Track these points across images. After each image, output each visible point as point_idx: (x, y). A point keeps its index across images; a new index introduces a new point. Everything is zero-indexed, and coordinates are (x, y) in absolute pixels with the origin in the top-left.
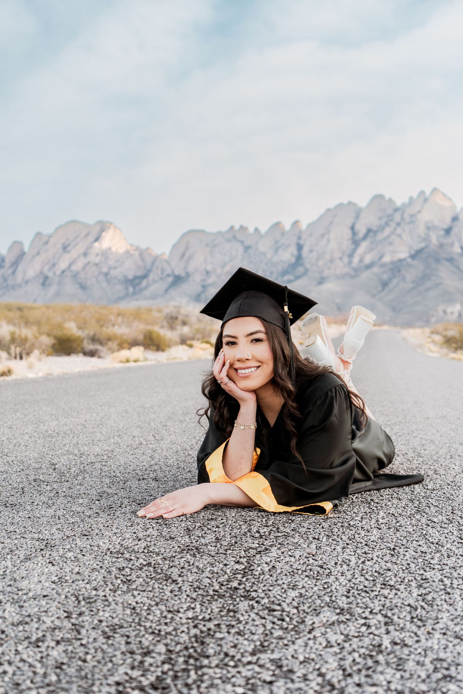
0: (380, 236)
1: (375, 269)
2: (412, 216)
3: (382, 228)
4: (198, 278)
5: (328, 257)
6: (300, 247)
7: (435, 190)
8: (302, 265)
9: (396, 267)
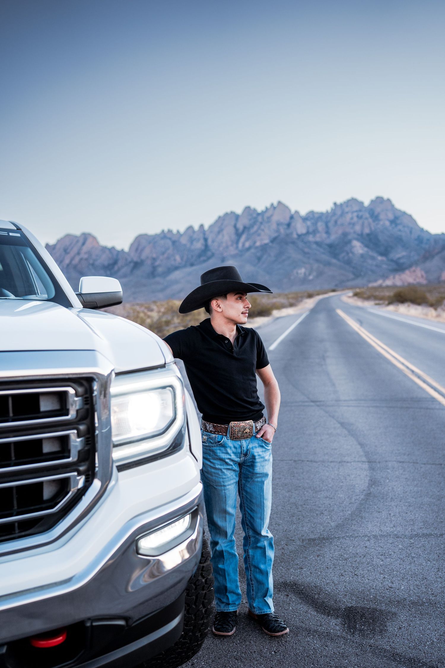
0: (253, 230)
1: (253, 250)
2: (268, 218)
3: (252, 226)
4: (149, 262)
5: (224, 245)
7: (279, 203)
8: (209, 250)
9: (264, 248)
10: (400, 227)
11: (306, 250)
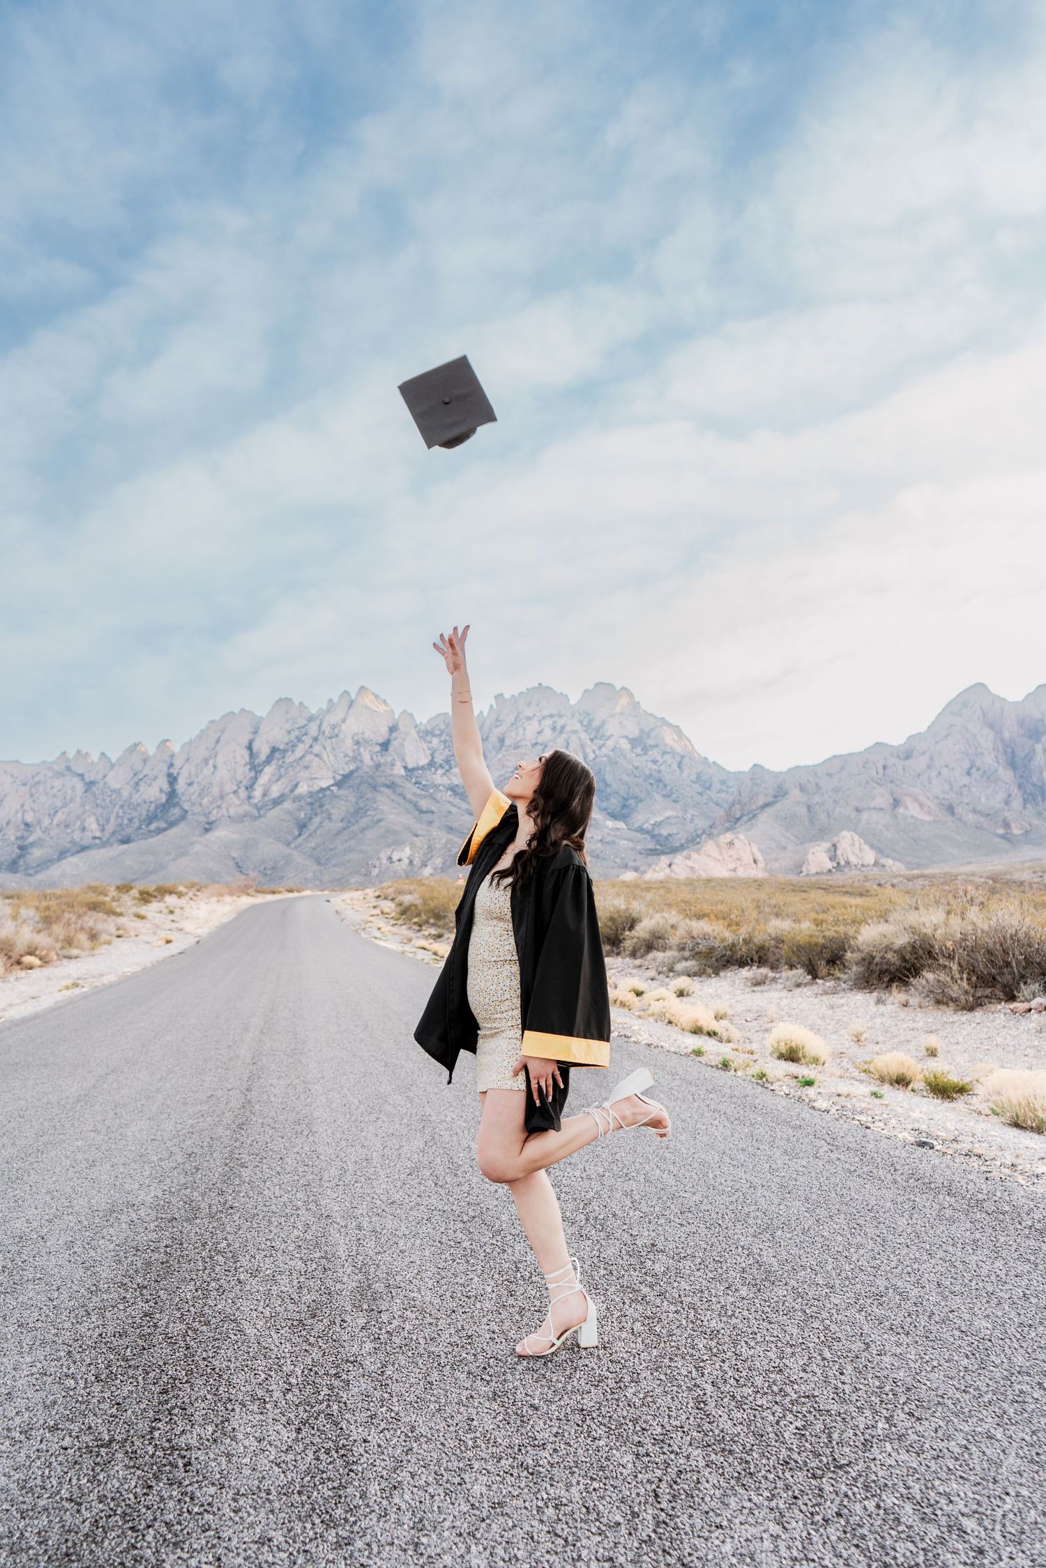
0: (290, 758)
1: (287, 805)
2: (333, 727)
3: (293, 746)
4: (12, 833)
5: (215, 791)
6: (172, 780)
7: (362, 689)
8: (177, 804)
9: (318, 800)
10: (654, 754)
11: (424, 804)
